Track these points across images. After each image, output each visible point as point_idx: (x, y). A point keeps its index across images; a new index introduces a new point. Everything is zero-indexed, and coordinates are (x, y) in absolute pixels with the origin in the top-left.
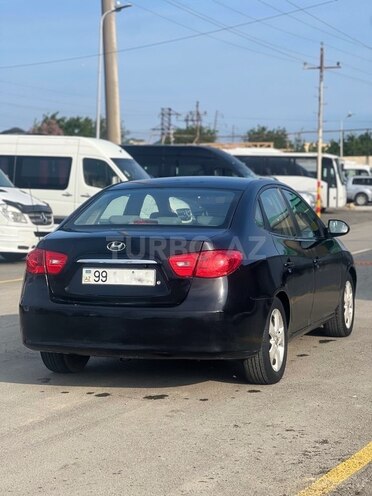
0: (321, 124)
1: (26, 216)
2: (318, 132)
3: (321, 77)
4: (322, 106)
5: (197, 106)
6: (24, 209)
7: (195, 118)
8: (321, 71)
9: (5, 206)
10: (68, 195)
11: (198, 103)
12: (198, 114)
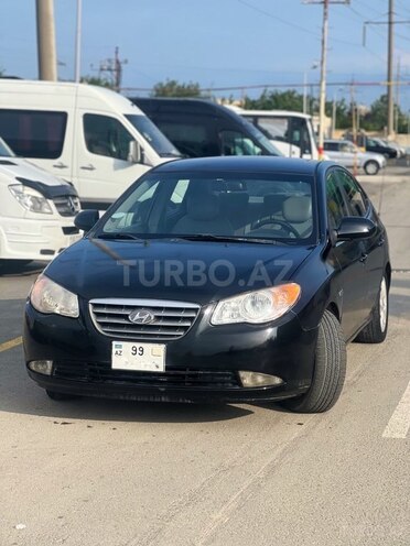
0: (324, 74)
1: (51, 202)
2: (320, 85)
3: (325, 14)
4: (326, 52)
5: (117, 53)
6: (48, 192)
7: (114, 67)
8: (325, 7)
9: (20, 188)
10: (62, 167)
11: (117, 48)
12: (118, 62)
